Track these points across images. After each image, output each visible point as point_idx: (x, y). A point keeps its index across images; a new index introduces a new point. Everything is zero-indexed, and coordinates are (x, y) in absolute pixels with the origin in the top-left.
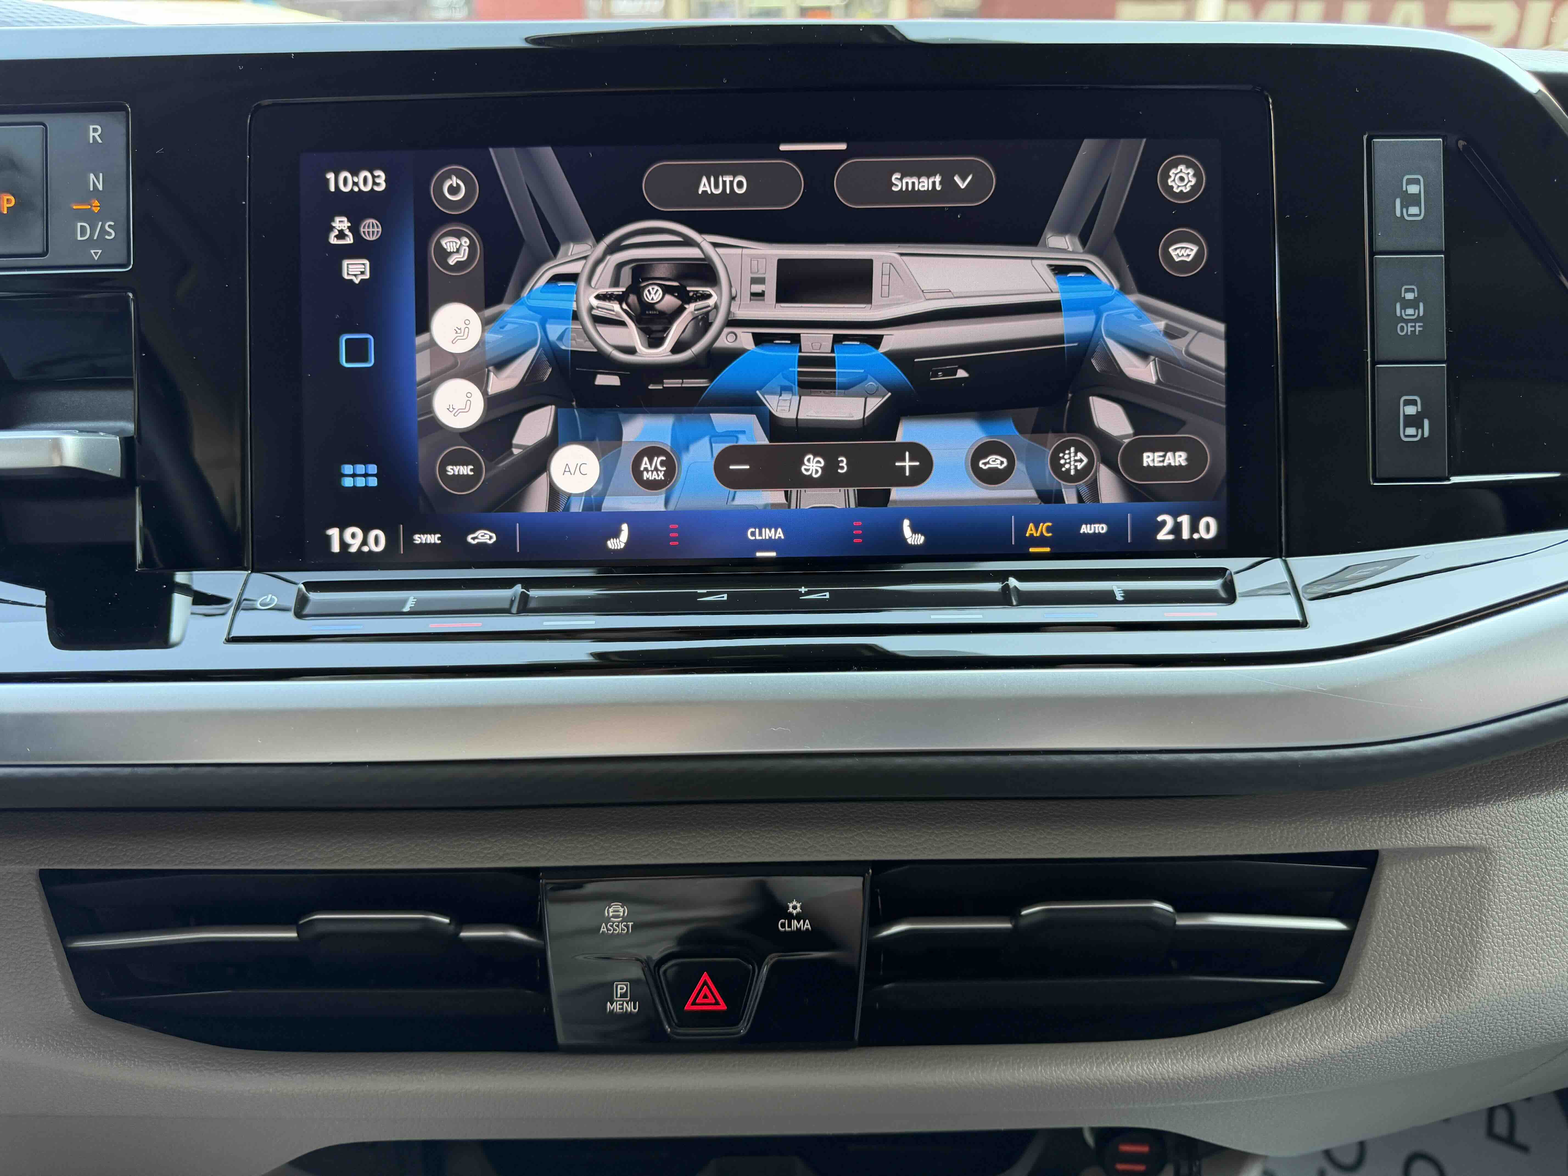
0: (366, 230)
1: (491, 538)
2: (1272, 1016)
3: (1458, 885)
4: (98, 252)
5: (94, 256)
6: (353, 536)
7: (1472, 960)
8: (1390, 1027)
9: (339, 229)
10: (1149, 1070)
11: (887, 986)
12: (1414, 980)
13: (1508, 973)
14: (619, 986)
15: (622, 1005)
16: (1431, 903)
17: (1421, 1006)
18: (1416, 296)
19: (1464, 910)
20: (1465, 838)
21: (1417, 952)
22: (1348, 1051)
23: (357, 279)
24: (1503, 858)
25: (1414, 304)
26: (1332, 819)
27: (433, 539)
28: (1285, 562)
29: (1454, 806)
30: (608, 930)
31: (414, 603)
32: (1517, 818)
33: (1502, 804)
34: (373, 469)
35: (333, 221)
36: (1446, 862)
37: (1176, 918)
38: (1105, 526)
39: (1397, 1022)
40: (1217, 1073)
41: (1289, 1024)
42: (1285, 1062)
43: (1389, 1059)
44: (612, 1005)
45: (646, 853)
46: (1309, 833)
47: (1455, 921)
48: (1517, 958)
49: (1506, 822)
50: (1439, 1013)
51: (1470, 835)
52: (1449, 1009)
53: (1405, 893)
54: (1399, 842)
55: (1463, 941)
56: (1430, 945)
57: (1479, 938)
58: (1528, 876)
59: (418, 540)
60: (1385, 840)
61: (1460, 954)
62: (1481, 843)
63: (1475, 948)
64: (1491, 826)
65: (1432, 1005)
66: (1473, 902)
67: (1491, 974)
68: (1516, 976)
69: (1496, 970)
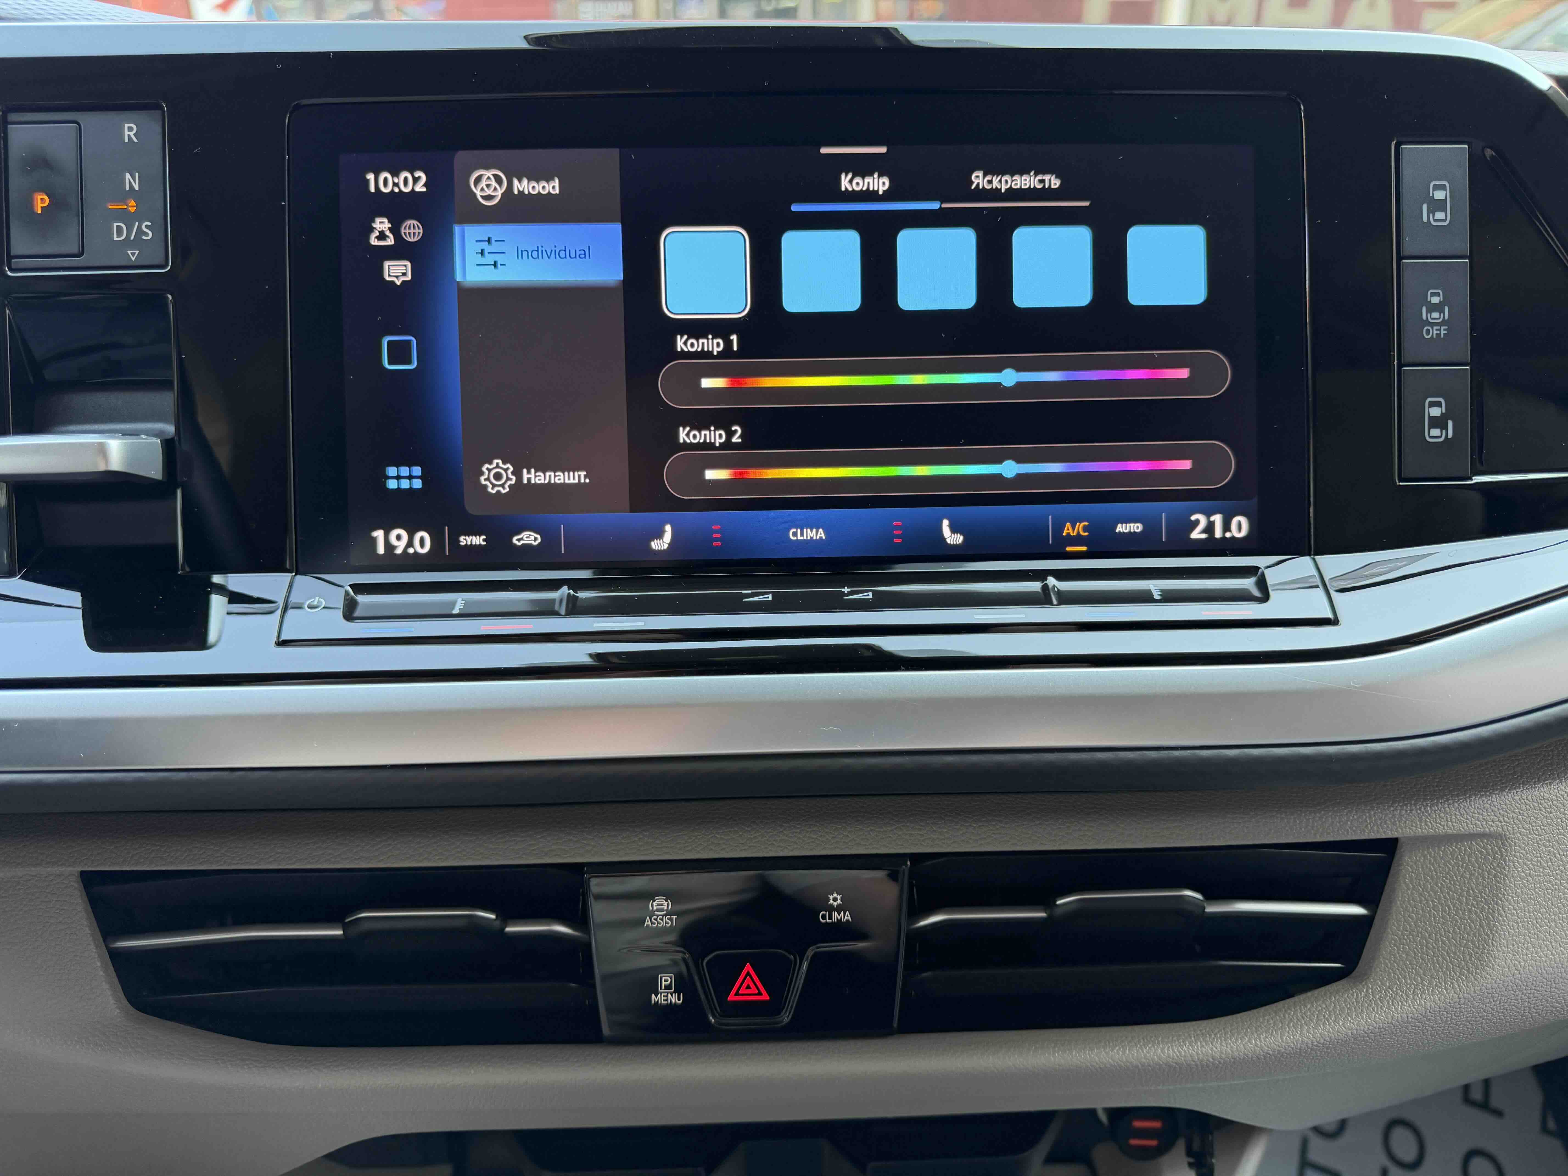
0: (407, 231)
1: (536, 539)
2: (1296, 999)
3: (1475, 870)
4: (135, 253)
5: (131, 256)
6: (399, 537)
7: (1489, 942)
8: (1410, 1008)
9: (380, 230)
10: (1180, 1052)
11: (925, 975)
12: (1433, 962)
13: (1523, 955)
14: (663, 978)
15: (667, 996)
16: (1449, 888)
17: (1440, 987)
18: (1441, 300)
19: (1481, 894)
20: (1482, 825)
21: (1436, 935)
22: (1370, 1031)
23: (398, 281)
24: (1517, 844)
25: (1439, 308)
26: (1355, 809)
27: (478, 540)
28: (1314, 559)
29: (1472, 794)
30: (652, 923)
31: (463, 604)
32: (1531, 805)
33: (1517, 792)
34: (417, 471)
35: (374, 221)
36: (1463, 848)
37: (1205, 906)
38: (1139, 525)
39: (1417, 1002)
40: (1245, 1054)
41: (1313, 1006)
42: (1310, 1042)
43: (1408, 1039)
44: (656, 997)
45: (689, 848)
46: (1333, 822)
47: (1473, 905)
48: (1531, 940)
49: (1521, 810)
50: (1457, 994)
51: (1487, 823)
52: (1467, 990)
53: (1424, 879)
54: (1419, 830)
55: (1480, 924)
56: (1448, 929)
57: (1496, 922)
58: (1542, 861)
59: (463, 542)
60: (1406, 828)
61: (1477, 937)
62: (1497, 830)
63: (1491, 931)
64: (1506, 814)
65: (1450, 986)
66: (1489, 887)
67: (1507, 956)
68: (1530, 958)
69: (1511, 952)
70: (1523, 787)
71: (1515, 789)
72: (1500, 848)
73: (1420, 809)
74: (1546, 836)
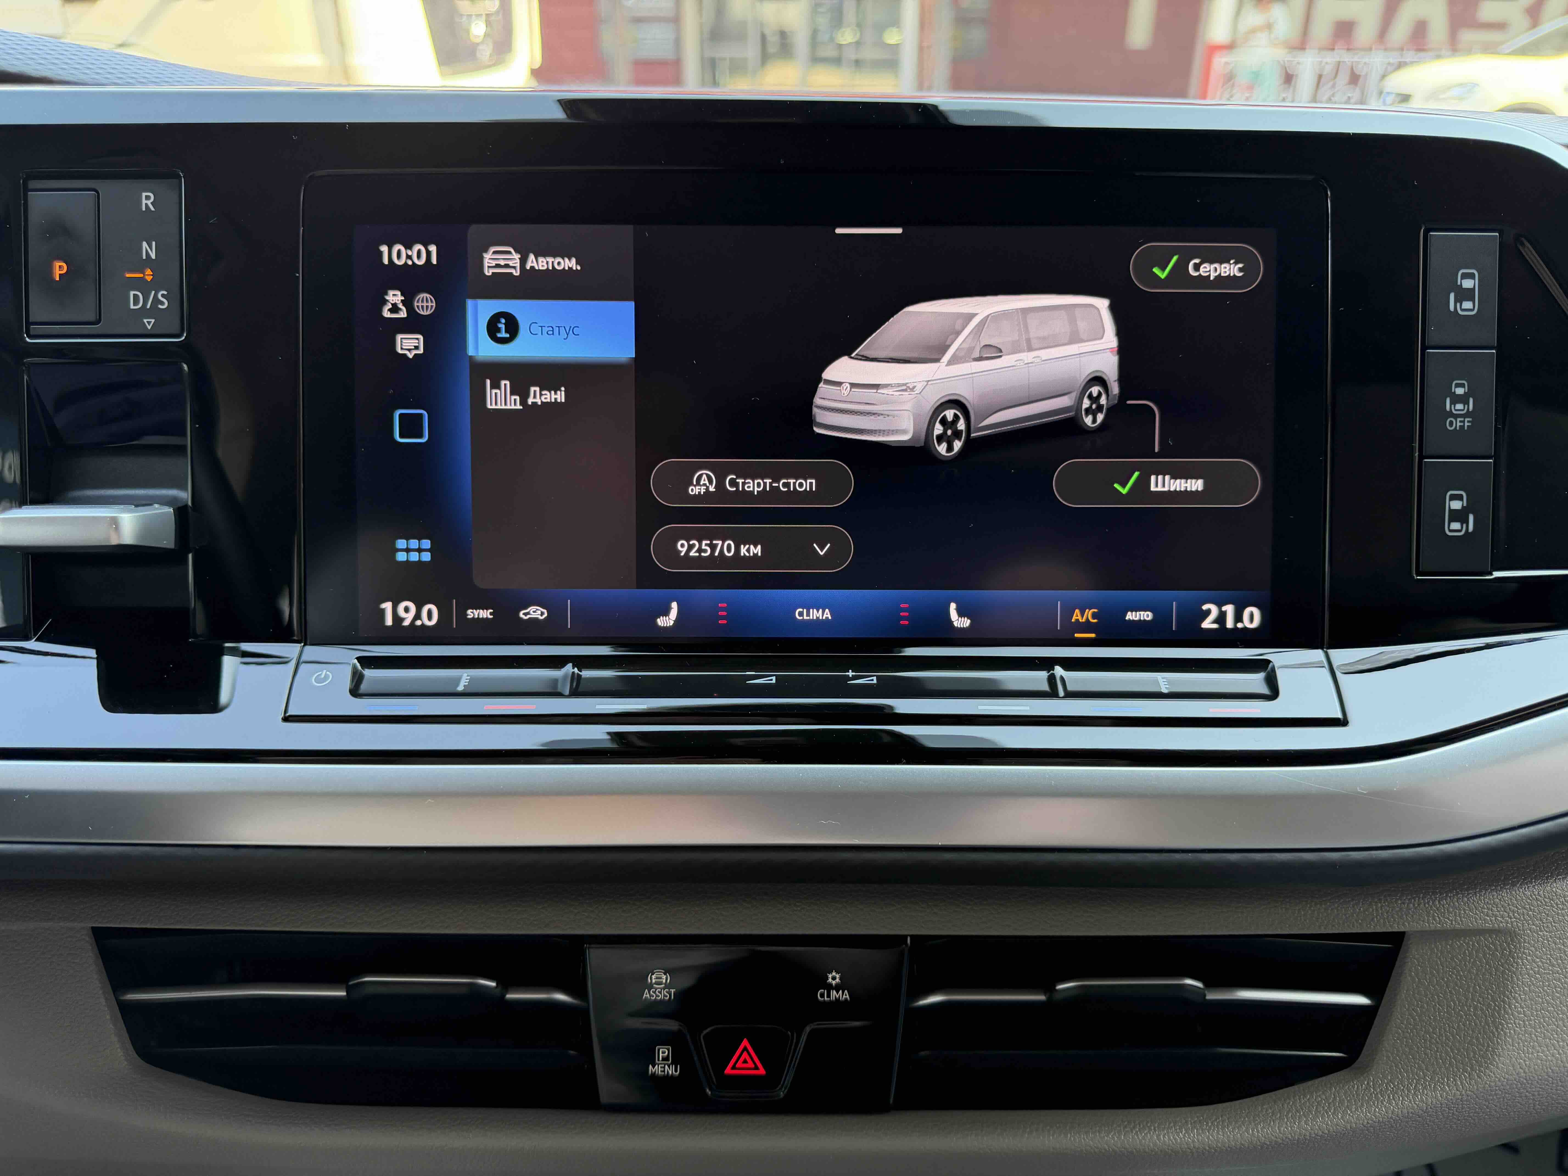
0: (420, 304)
1: (542, 614)
2: (1296, 1087)
3: (1482, 966)
4: (151, 322)
5: (148, 325)
6: (407, 610)
7: (1494, 1040)
8: (1411, 1103)
9: (393, 302)
10: (1175, 1139)
11: (923, 1053)
12: (1436, 1058)
13: (1528, 1054)
14: (661, 1050)
15: (664, 1068)
16: (1456, 983)
17: (1442, 1084)
18: (1466, 391)
19: (1487, 990)
20: (1491, 921)
21: (1439, 1030)
22: (1369, 1125)
23: (411, 354)
24: (1527, 941)
25: (1463, 399)
26: (1361, 901)
27: (485, 614)
28: (1326, 653)
29: (1482, 889)
30: (651, 996)
31: (468, 681)
32: (1543, 901)
33: (1528, 887)
35: (386, 294)
36: (1471, 943)
37: (1206, 992)
38: (1149, 613)
39: (1418, 1098)
40: (1242, 1144)
41: (1313, 1097)
42: (1308, 1134)
43: (1409, 1132)
44: (653, 1068)
45: (689, 923)
46: (1339, 915)
47: (1478, 1002)
48: (1537, 1039)
49: (1532, 906)
50: (1459, 1091)
51: (1496, 919)
52: (1470, 1087)
53: (1430, 973)
54: (1427, 924)
55: (1485, 1021)
56: (1453, 1025)
57: (1501, 1020)
58: (1552, 959)
59: (470, 615)
60: (1413, 922)
61: (1482, 1035)
62: (1507, 925)
63: (1497, 1028)
64: (1516, 909)
65: (1453, 1082)
66: (1496, 983)
67: (1512, 1054)
68: (1536, 1056)
69: (1516, 1050)
70: (1535, 882)
71: (1527, 883)
73: (1428, 903)
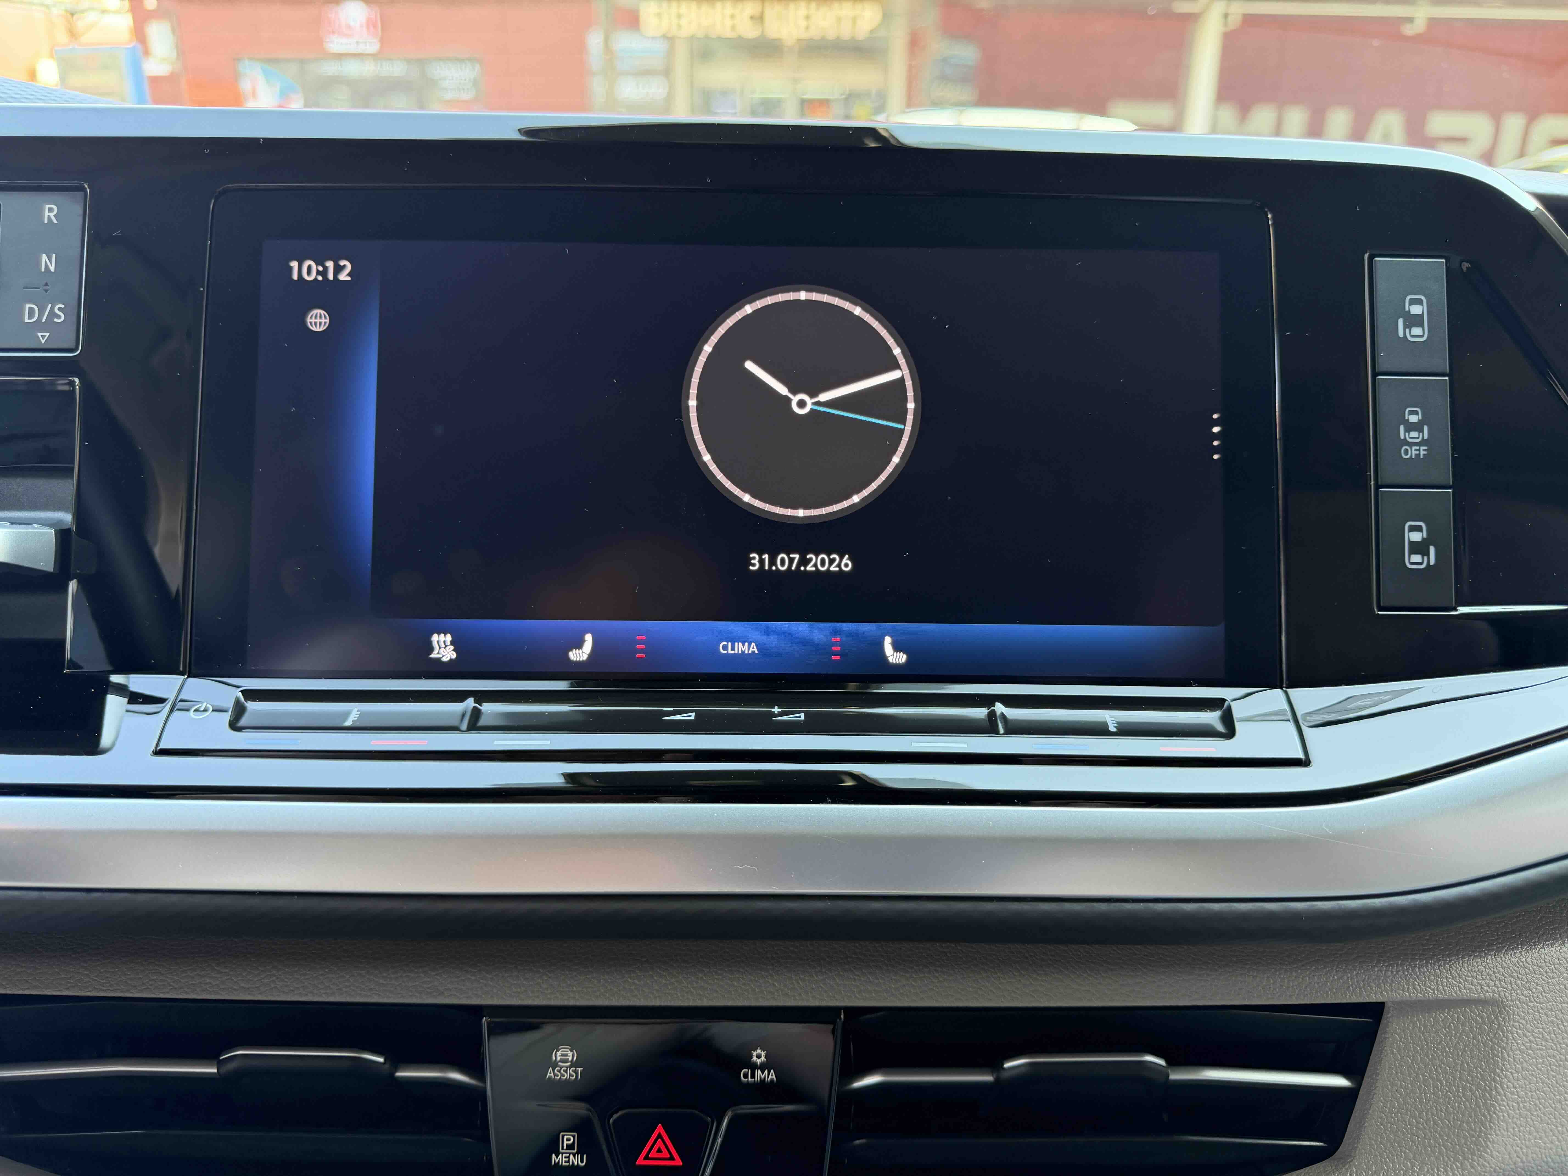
3: (1469, 1041)
4: (45, 336)
5: (41, 339)
7: (1486, 1125)
11: (857, 1142)
12: (1425, 1146)
13: (1525, 1140)
14: (565, 1137)
15: (569, 1157)
16: (1441, 1060)
18: (1420, 419)
19: (1476, 1069)
20: (1476, 990)
21: (1426, 1113)
24: (1516, 1013)
25: (1418, 427)
26: (1334, 968)
28: (1286, 692)
29: (1465, 955)
30: (555, 1075)
31: (357, 716)
32: (1531, 968)
33: (1515, 953)
36: (1456, 1015)
37: (1169, 1071)
44: (557, 1158)
45: (598, 993)
46: (1310, 983)
47: (1467, 1081)
48: (1534, 1124)
49: (1520, 974)
51: (1482, 987)
53: (1413, 1049)
54: (1407, 994)
55: (1476, 1103)
56: (1441, 1108)
57: (1493, 1101)
58: (1544, 1033)
60: (1392, 992)
61: (1473, 1118)
62: (1494, 996)
63: (1489, 1111)
64: (1503, 978)
65: (1443, 1173)
66: (1486, 1060)
67: (1506, 1141)
68: (1533, 1143)
69: (1511, 1136)
70: (1521, 948)
71: (1513, 949)
72: (1496, 1018)
73: (1407, 970)
74: (1548, 1004)
